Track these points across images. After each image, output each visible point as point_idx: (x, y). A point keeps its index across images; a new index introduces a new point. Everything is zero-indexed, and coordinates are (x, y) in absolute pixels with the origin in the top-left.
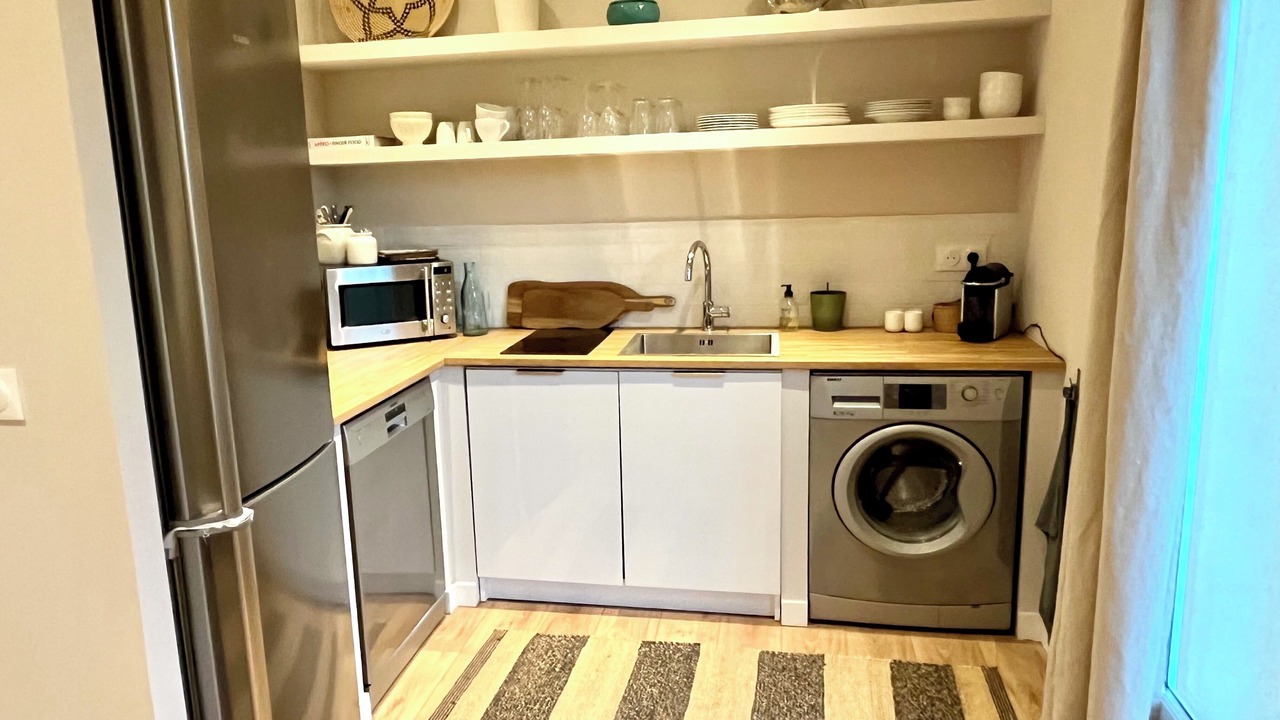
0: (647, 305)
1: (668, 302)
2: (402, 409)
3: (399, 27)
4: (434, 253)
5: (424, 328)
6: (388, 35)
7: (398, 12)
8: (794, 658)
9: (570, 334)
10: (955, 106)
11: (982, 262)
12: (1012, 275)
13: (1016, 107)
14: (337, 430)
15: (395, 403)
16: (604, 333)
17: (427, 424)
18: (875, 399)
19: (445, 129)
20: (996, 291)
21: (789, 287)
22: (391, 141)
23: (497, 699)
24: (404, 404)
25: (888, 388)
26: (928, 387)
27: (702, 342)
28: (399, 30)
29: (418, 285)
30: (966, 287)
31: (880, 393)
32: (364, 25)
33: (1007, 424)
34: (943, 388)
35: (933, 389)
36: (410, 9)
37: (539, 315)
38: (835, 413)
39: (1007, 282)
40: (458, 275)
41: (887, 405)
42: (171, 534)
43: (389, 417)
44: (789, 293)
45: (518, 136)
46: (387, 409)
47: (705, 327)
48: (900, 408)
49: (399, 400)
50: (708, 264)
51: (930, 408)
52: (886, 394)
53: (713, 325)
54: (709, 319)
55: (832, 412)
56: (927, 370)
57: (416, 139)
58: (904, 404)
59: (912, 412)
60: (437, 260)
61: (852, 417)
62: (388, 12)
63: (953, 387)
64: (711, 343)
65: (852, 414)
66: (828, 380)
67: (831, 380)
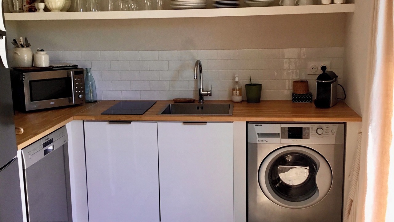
2: (51, 141)
5: (70, 101)
11: (328, 70)
12: (337, 76)
15: (48, 138)
17: (64, 148)
18: (277, 135)
20: (332, 84)
24: (53, 139)
25: (283, 129)
26: (301, 128)
27: (198, 108)
29: (68, 80)
30: (318, 83)
31: (279, 131)
33: (336, 146)
34: (308, 128)
38: (259, 141)
39: (336, 80)
41: (282, 137)
43: (45, 145)
46: (43, 141)
47: (200, 100)
48: (289, 138)
49: (50, 137)
50: (201, 71)
51: (302, 138)
52: (282, 132)
53: (203, 100)
54: (201, 96)
55: (258, 141)
56: (298, 121)
57: (56, 9)
58: (290, 137)
59: (294, 140)
60: (77, 68)
61: (267, 143)
63: (312, 128)
64: (202, 108)
65: (267, 141)
66: (256, 125)
67: (258, 125)
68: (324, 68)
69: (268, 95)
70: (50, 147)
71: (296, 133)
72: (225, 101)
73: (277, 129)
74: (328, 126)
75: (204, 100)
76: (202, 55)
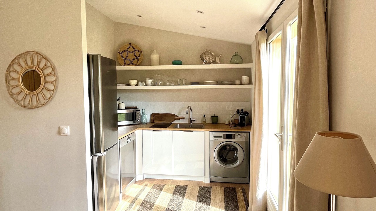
0: (179, 118)
1: (183, 118)
2: (130, 138)
4: (137, 107)
5: (134, 122)
6: (129, 65)
7: (131, 60)
8: (206, 187)
9: (164, 124)
10: (238, 82)
11: (244, 111)
13: (248, 83)
14: (119, 140)
16: (170, 124)
17: (134, 142)
18: (222, 137)
19: (140, 83)
20: (245, 117)
21: (204, 115)
22: (129, 85)
23: (147, 196)
24: (130, 137)
25: (224, 134)
26: (231, 135)
27: (190, 126)
28: (131, 64)
29: (133, 114)
32: (124, 63)
33: (246, 142)
34: (234, 135)
36: (134, 59)
37: (157, 120)
38: (214, 140)
39: (248, 115)
40: (141, 112)
41: (224, 138)
42: (92, 156)
43: (128, 139)
44: (204, 116)
45: (154, 85)
46: (127, 137)
47: (191, 123)
49: (130, 136)
50: (191, 111)
51: (232, 138)
52: (224, 136)
54: (191, 121)
56: (231, 131)
57: (134, 85)
58: (227, 138)
59: (229, 139)
60: (137, 109)
61: (217, 140)
62: (129, 60)
63: (236, 135)
64: (192, 126)
66: (213, 133)
68: (242, 110)
69: (221, 121)
70: (129, 140)
71: (229, 136)
72: (201, 123)
73: (221, 134)
74: (242, 133)
75: (193, 123)
76: (191, 104)
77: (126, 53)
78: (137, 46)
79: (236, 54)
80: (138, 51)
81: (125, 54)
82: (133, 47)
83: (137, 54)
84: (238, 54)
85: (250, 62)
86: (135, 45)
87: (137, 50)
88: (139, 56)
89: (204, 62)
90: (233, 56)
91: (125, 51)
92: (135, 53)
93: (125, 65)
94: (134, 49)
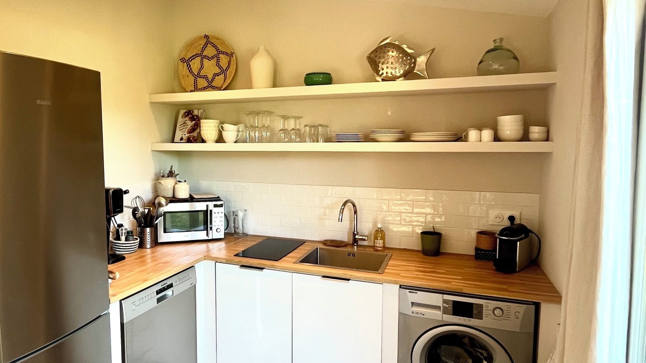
2: (171, 286)
3: (210, 84)
5: (207, 235)
6: (204, 89)
7: (210, 78)
11: (517, 221)
18: (438, 308)
20: (518, 243)
24: (172, 284)
25: (445, 301)
26: (471, 304)
27: (349, 254)
28: (210, 87)
29: (206, 213)
30: (500, 239)
31: (440, 304)
32: (194, 84)
33: (523, 334)
34: (481, 306)
35: (474, 306)
36: (215, 76)
38: (413, 312)
41: (444, 313)
43: (161, 291)
47: (353, 245)
48: (453, 315)
50: (355, 211)
51: (472, 318)
52: (444, 305)
53: (357, 244)
54: (355, 241)
55: (411, 312)
56: (471, 294)
57: (211, 140)
58: (456, 313)
59: (461, 319)
61: (423, 316)
62: (205, 77)
63: (487, 307)
64: (354, 255)
65: (423, 315)
66: (409, 292)
67: (412, 292)
68: (511, 218)
71: (460, 309)
74: (510, 306)
75: (359, 244)
76: (355, 194)
77: (198, 59)
78: (223, 43)
79: (498, 44)
80: (226, 54)
81: (195, 64)
82: (214, 46)
83: (224, 60)
84: (505, 45)
85: (547, 67)
86: (218, 39)
87: (223, 53)
88: (228, 67)
89: (378, 74)
90: (488, 52)
91: (196, 56)
92: (218, 60)
93: (196, 89)
94: (217, 49)
